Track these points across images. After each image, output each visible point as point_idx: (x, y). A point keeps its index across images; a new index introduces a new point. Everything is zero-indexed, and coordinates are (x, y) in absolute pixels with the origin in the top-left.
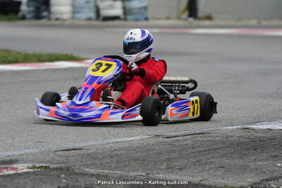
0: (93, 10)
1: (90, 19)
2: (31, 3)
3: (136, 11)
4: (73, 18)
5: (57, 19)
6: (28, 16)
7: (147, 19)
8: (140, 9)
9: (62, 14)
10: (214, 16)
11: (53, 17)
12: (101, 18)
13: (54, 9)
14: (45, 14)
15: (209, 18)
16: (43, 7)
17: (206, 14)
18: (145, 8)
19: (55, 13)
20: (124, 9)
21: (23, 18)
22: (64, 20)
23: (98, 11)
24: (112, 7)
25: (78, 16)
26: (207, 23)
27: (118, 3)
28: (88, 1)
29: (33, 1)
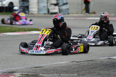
0: (47, 10)
1: (45, 14)
2: (21, 7)
3: (64, 10)
4: (38, 13)
5: (32, 14)
7: (68, 14)
8: (66, 9)
9: (34, 12)
10: (96, 12)
11: (30, 13)
12: (50, 13)
13: (30, 9)
14: (27, 12)
15: (94, 13)
16: (26, 9)
17: (93, 11)
18: (68, 9)
19: (31, 11)
20: (59, 9)
22: (35, 14)
23: (48, 10)
24: (54, 9)
25: (40, 12)
26: (93, 15)
27: (57, 7)
28: (44, 7)
29: (22, 6)
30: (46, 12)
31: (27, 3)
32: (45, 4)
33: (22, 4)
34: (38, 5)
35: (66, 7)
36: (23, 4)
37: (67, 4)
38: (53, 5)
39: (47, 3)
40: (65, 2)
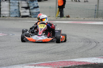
0: (18, 13)
4: (10, 16)
5: (3, 17)
12: (21, 16)
18: (39, 12)
20: (30, 13)
22: (6, 17)
24: (25, 12)
27: (28, 11)
28: (16, 10)
30: (18, 15)
32: (17, 8)
34: (10, 8)
35: (37, 10)
37: (38, 7)
38: (24, 9)
39: (19, 6)
40: (36, 5)
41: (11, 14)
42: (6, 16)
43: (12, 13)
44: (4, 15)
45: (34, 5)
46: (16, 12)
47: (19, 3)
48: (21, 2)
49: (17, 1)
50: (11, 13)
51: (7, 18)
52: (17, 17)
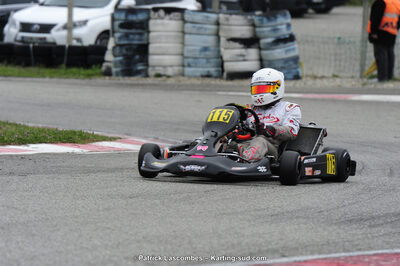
0: (214, 61)
2: (118, 50)
4: (182, 74)
5: (158, 76)
6: (114, 70)
7: (297, 77)
8: (286, 61)
9: (165, 67)
11: (151, 72)
12: (225, 74)
13: (153, 59)
14: (140, 67)
16: (137, 57)
18: (296, 60)
19: (155, 67)
20: (261, 60)
21: (108, 73)
22: (169, 77)
23: (221, 64)
24: (243, 58)
25: (188, 70)
27: (253, 53)
28: (205, 49)
29: (121, 46)
30: (213, 70)
31: (141, 34)
32: (210, 41)
33: (120, 38)
34: (183, 43)
35: (287, 51)
36: (126, 36)
37: (291, 38)
38: (237, 45)
39: (217, 35)
40: (284, 32)
41: (189, 66)
42: (170, 71)
43: (190, 60)
44: (161, 71)
45: (275, 30)
46: (208, 59)
47: (218, 23)
48: (227, 19)
49: (213, 17)
50: (187, 61)
51: (171, 81)
52: (208, 76)
